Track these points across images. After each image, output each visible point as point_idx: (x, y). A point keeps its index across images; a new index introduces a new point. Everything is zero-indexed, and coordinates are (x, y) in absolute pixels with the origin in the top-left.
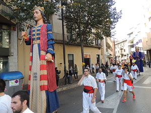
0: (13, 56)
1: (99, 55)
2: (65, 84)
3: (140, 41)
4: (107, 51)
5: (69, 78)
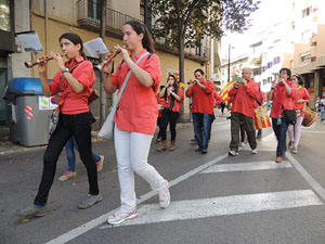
0: (20, 53)
3: (277, 60)
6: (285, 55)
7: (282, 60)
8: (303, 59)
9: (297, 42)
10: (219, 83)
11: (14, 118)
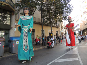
0: (12, 29)
1: (57, 32)
2: (43, 46)
3: (78, 25)
5: (44, 42)
6: (80, 24)
7: (80, 25)
8: (85, 24)
9: (83, 20)
10: (63, 32)
11: (10, 46)
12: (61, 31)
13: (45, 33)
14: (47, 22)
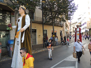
0: (12, 30)
1: (61, 31)
2: (44, 48)
4: (66, 29)
7: (87, 23)
12: (65, 30)
13: (47, 33)
14: (49, 22)
